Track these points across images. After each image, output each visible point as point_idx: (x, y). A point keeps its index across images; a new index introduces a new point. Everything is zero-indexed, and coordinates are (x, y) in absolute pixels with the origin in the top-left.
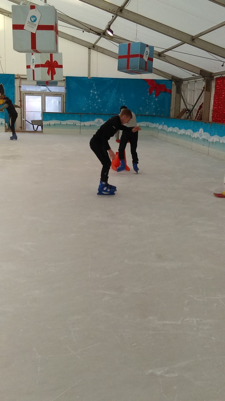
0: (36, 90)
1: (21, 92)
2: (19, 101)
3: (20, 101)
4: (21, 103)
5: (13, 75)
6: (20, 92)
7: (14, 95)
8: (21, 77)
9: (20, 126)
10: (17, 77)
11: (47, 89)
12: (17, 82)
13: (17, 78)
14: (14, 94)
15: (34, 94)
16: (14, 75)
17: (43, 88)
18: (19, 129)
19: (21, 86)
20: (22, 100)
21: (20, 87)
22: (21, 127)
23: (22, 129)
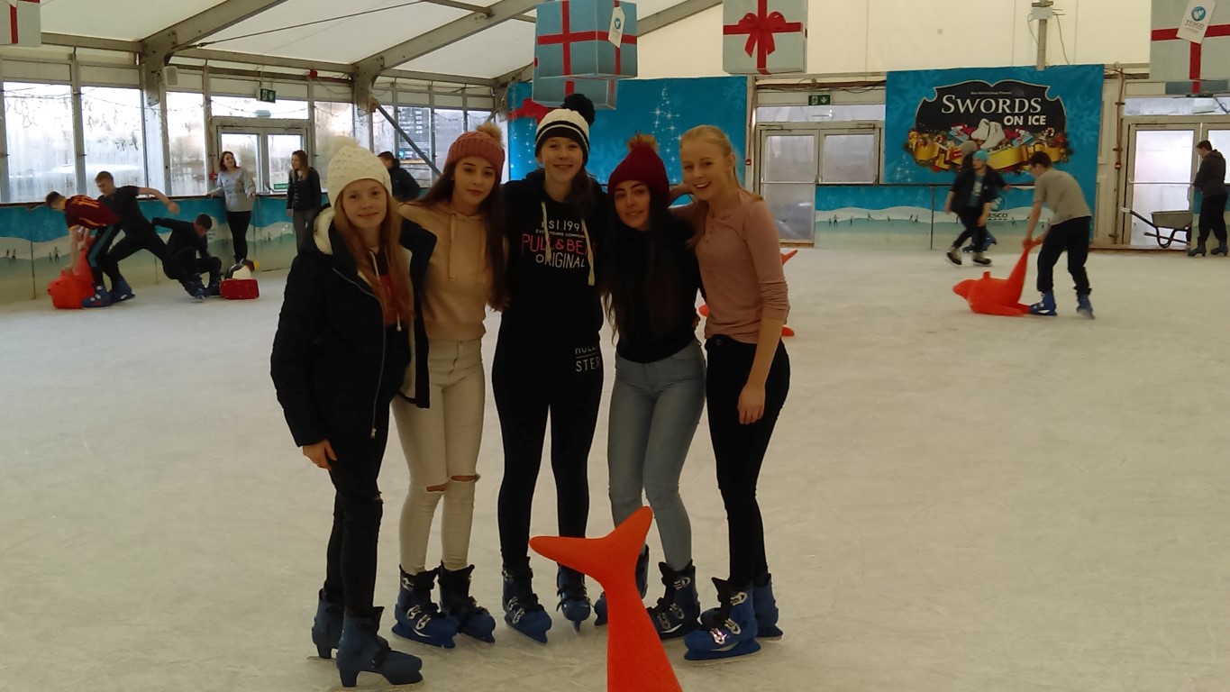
0: (1177, 112)
1: (1122, 120)
2: (1114, 150)
3: (1118, 150)
4: (1119, 157)
5: (1097, 69)
6: (1120, 121)
7: (1098, 131)
8: (1126, 71)
9: (1111, 231)
10: (1112, 72)
11: (1217, 105)
12: (1110, 91)
13: (1110, 77)
14: (1097, 128)
15: (1169, 126)
16: (1102, 67)
17: (1201, 104)
18: (1108, 243)
19: (1126, 101)
20: (1124, 146)
21: (1120, 104)
22: (1114, 237)
23: (1115, 243)
